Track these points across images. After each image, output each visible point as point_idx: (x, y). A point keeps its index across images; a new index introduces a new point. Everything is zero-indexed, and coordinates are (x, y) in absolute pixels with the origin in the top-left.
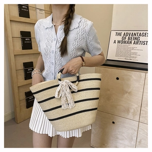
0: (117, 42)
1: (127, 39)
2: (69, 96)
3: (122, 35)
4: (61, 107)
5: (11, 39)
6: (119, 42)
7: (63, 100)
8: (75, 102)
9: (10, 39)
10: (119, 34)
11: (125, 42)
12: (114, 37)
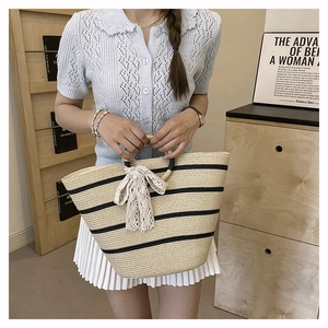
0: (277, 60)
1: (302, 54)
2: (144, 202)
3: (291, 43)
4: (123, 226)
5: (24, 56)
6: (282, 60)
7: (130, 210)
8: (157, 218)
9: (22, 56)
10: (284, 42)
11: (297, 62)
12: (270, 48)
